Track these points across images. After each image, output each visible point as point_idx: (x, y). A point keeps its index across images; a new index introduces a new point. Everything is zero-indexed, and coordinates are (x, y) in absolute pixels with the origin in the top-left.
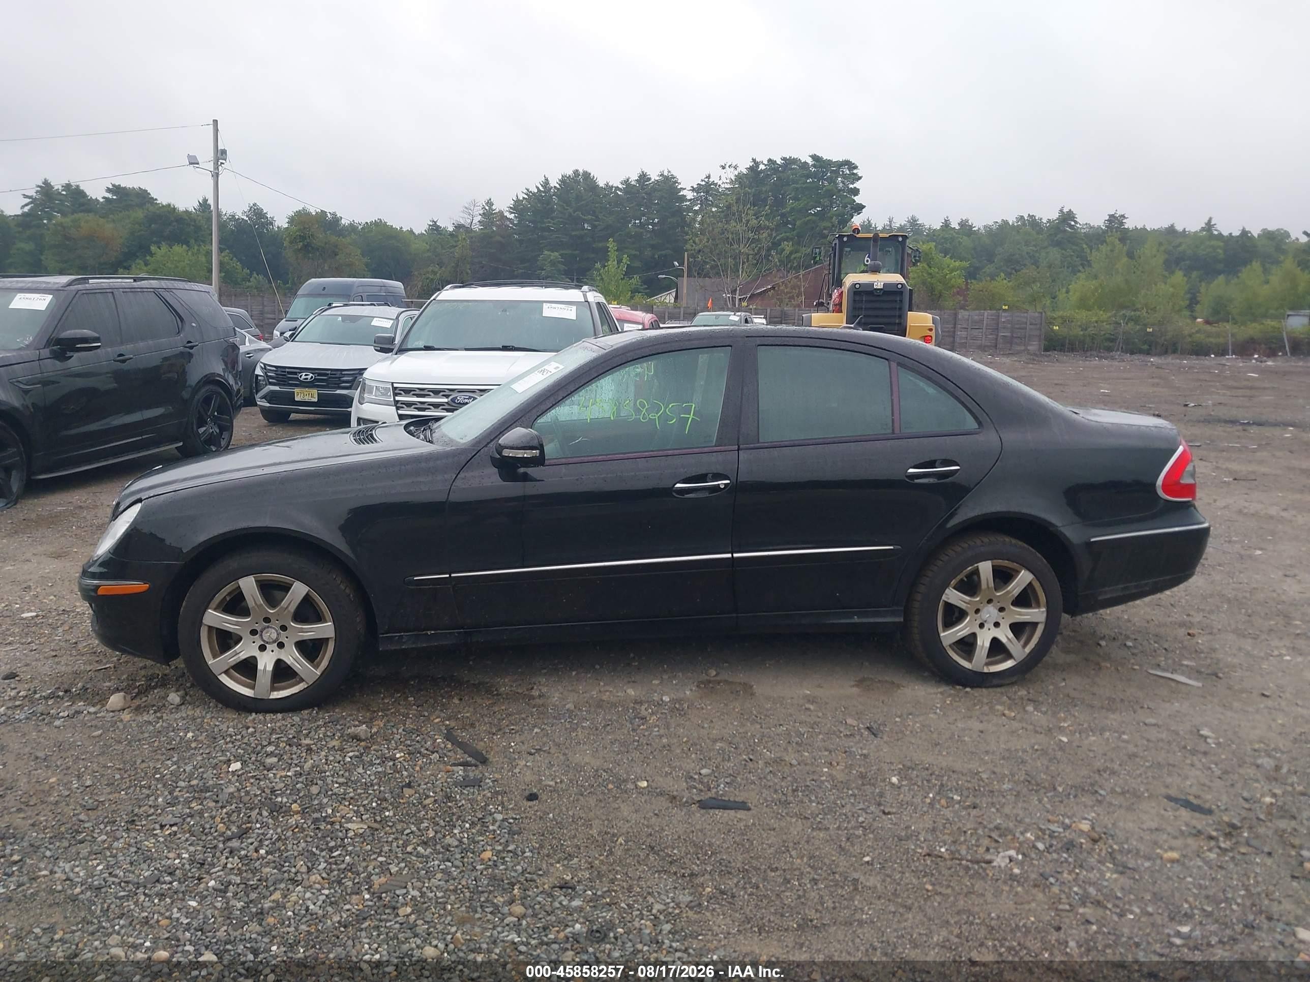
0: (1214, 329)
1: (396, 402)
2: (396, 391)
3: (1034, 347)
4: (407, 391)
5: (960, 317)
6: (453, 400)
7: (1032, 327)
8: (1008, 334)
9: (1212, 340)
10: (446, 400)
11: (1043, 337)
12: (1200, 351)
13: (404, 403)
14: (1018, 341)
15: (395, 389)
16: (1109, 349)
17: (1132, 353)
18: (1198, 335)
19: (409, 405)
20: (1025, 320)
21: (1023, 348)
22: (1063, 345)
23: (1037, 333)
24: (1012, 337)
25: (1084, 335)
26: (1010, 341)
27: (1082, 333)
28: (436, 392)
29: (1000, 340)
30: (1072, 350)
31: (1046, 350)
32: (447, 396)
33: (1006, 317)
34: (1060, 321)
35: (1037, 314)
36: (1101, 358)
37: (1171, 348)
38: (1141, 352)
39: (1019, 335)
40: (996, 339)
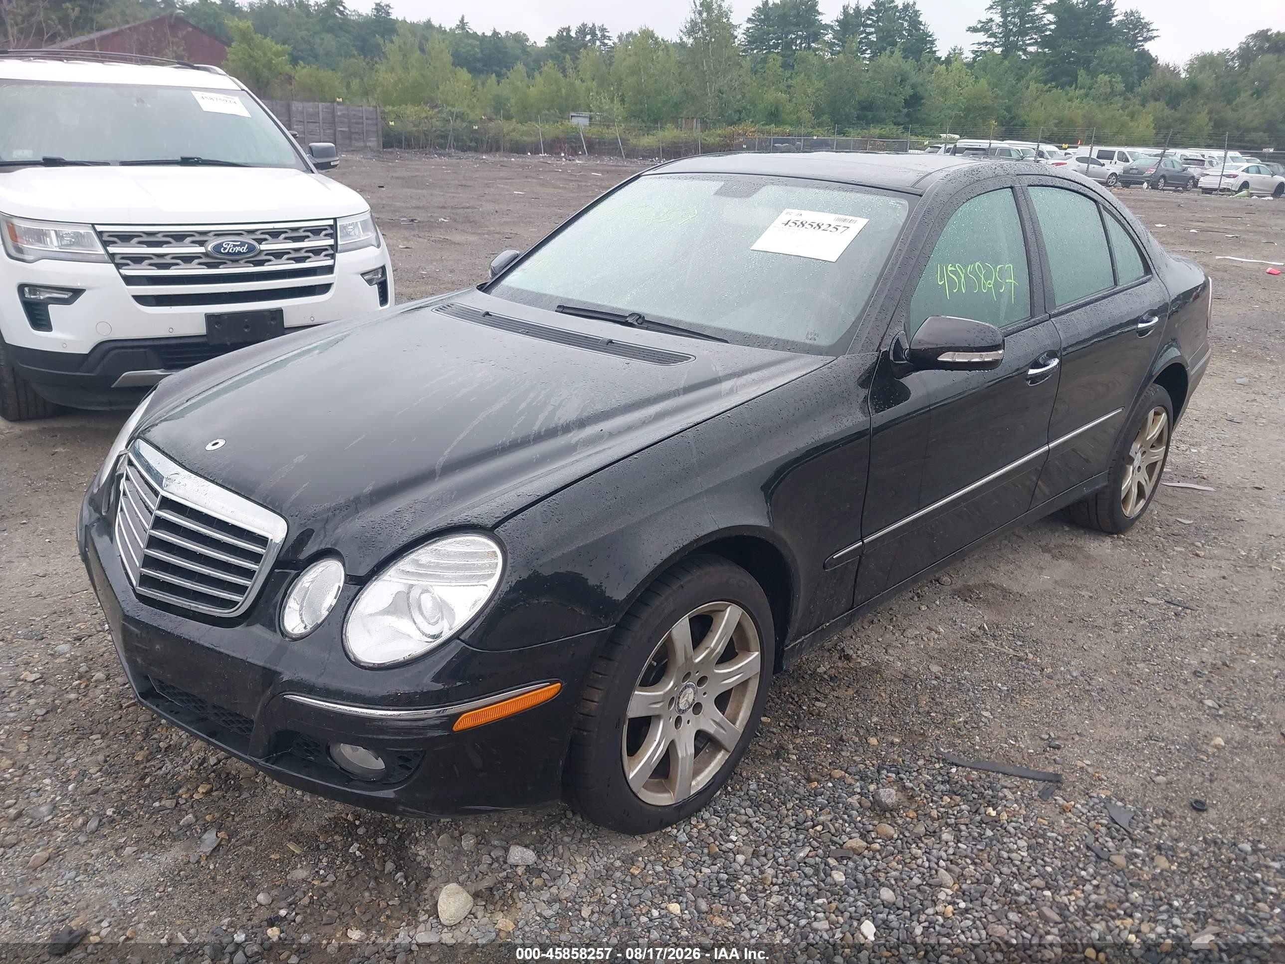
0: (524, 128)
1: (112, 256)
2: (106, 239)
3: (373, 142)
4: (126, 238)
5: (294, 108)
6: (217, 248)
7: (369, 122)
8: (347, 129)
9: (525, 138)
10: (202, 250)
11: (380, 133)
12: (518, 149)
13: (125, 257)
14: (357, 137)
15: (100, 234)
16: (442, 146)
17: (464, 151)
18: (514, 133)
19: (138, 260)
20: (360, 115)
21: (361, 144)
22: (400, 142)
23: (374, 129)
24: (350, 133)
25: (418, 131)
26: (349, 137)
27: (415, 129)
28: (179, 238)
29: (339, 136)
30: (409, 146)
31: (384, 147)
32: (202, 243)
33: (341, 111)
34: (393, 116)
35: (371, 109)
36: (440, 155)
37: (494, 146)
38: (470, 149)
39: (357, 130)
40: (335, 134)
